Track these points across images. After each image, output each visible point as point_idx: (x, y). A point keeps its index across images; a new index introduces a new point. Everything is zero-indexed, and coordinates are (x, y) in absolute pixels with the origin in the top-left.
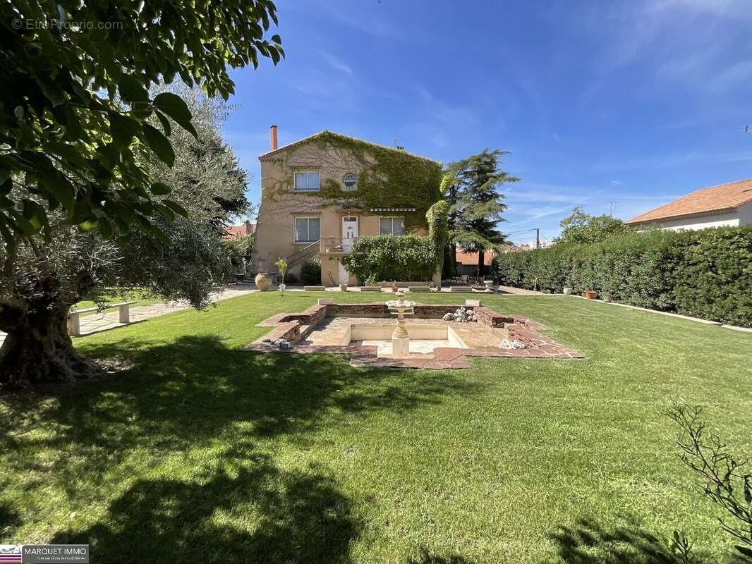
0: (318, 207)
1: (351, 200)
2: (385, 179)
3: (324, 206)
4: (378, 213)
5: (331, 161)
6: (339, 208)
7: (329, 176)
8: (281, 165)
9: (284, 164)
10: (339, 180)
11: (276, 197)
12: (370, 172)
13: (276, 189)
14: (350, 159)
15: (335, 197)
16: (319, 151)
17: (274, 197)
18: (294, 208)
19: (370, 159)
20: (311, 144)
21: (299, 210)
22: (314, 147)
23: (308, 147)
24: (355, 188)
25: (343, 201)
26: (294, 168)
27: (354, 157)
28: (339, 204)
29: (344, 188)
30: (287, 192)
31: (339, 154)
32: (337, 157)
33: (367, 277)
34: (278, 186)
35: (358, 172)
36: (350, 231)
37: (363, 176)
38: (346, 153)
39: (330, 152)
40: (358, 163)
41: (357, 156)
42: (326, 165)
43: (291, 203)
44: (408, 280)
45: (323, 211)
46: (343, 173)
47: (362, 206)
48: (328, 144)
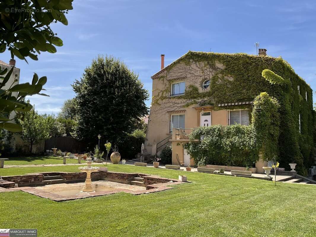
0: (184, 106)
1: (206, 99)
2: (231, 79)
3: (188, 105)
4: (225, 107)
5: (193, 72)
6: (197, 105)
7: (191, 83)
8: (163, 80)
9: (165, 79)
10: (198, 85)
11: (160, 102)
12: (220, 76)
13: (160, 96)
14: (206, 68)
15: (195, 98)
16: (186, 66)
17: (158, 102)
18: (168, 108)
19: (220, 65)
20: (181, 62)
21: (173, 109)
22: (183, 64)
23: (179, 65)
24: (209, 89)
25: (200, 100)
26: (170, 81)
27: (208, 66)
28: (197, 103)
29: (201, 91)
30: (165, 98)
31: (198, 66)
32: (197, 69)
33: (200, 160)
34: (161, 94)
35: (211, 77)
36: (206, 123)
37: (215, 79)
38: (203, 64)
39: (192, 66)
40: (211, 70)
41: (210, 65)
42: (189, 76)
43: (168, 105)
44: (232, 165)
45: (186, 109)
46: (200, 80)
47: (214, 102)
48: (191, 60)
